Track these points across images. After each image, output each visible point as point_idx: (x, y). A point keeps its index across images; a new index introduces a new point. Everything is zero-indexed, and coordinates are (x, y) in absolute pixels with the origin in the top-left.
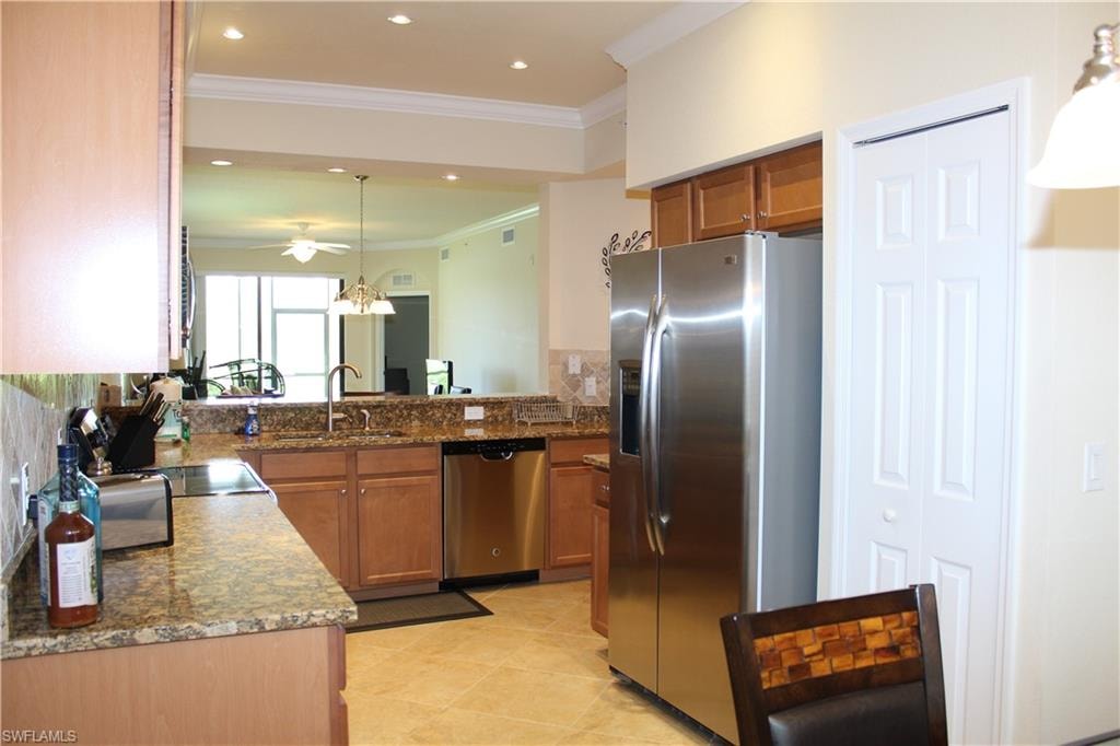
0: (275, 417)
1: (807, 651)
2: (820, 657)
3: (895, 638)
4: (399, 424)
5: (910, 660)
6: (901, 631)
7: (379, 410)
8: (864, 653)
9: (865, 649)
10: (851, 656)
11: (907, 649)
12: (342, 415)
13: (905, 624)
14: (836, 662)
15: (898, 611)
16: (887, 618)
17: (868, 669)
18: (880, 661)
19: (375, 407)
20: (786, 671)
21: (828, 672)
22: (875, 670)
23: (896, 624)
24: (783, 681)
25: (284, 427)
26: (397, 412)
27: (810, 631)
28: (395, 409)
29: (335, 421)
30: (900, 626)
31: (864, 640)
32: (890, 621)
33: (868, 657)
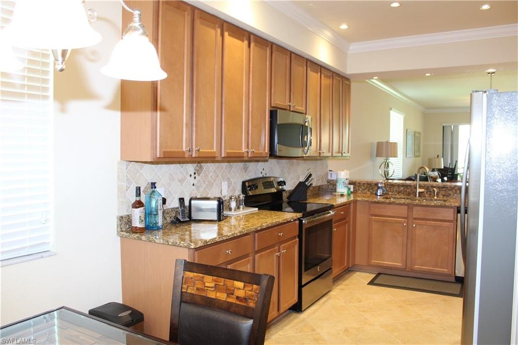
0: (395, 189)
1: (207, 284)
2: (213, 289)
3: (247, 295)
4: (454, 197)
5: (251, 308)
6: (250, 293)
7: (444, 189)
8: (232, 296)
9: (233, 294)
10: (226, 295)
11: (251, 302)
12: (423, 190)
13: (253, 290)
14: (218, 294)
15: (252, 283)
16: (246, 284)
17: (231, 303)
18: (238, 302)
19: (442, 188)
20: (195, 288)
21: (214, 297)
22: (234, 305)
23: (250, 289)
24: (193, 292)
25: (398, 193)
26: (454, 190)
27: (211, 277)
28: (453, 189)
29: (419, 193)
30: (251, 291)
31: (234, 291)
32: (247, 286)
33: (233, 298)
